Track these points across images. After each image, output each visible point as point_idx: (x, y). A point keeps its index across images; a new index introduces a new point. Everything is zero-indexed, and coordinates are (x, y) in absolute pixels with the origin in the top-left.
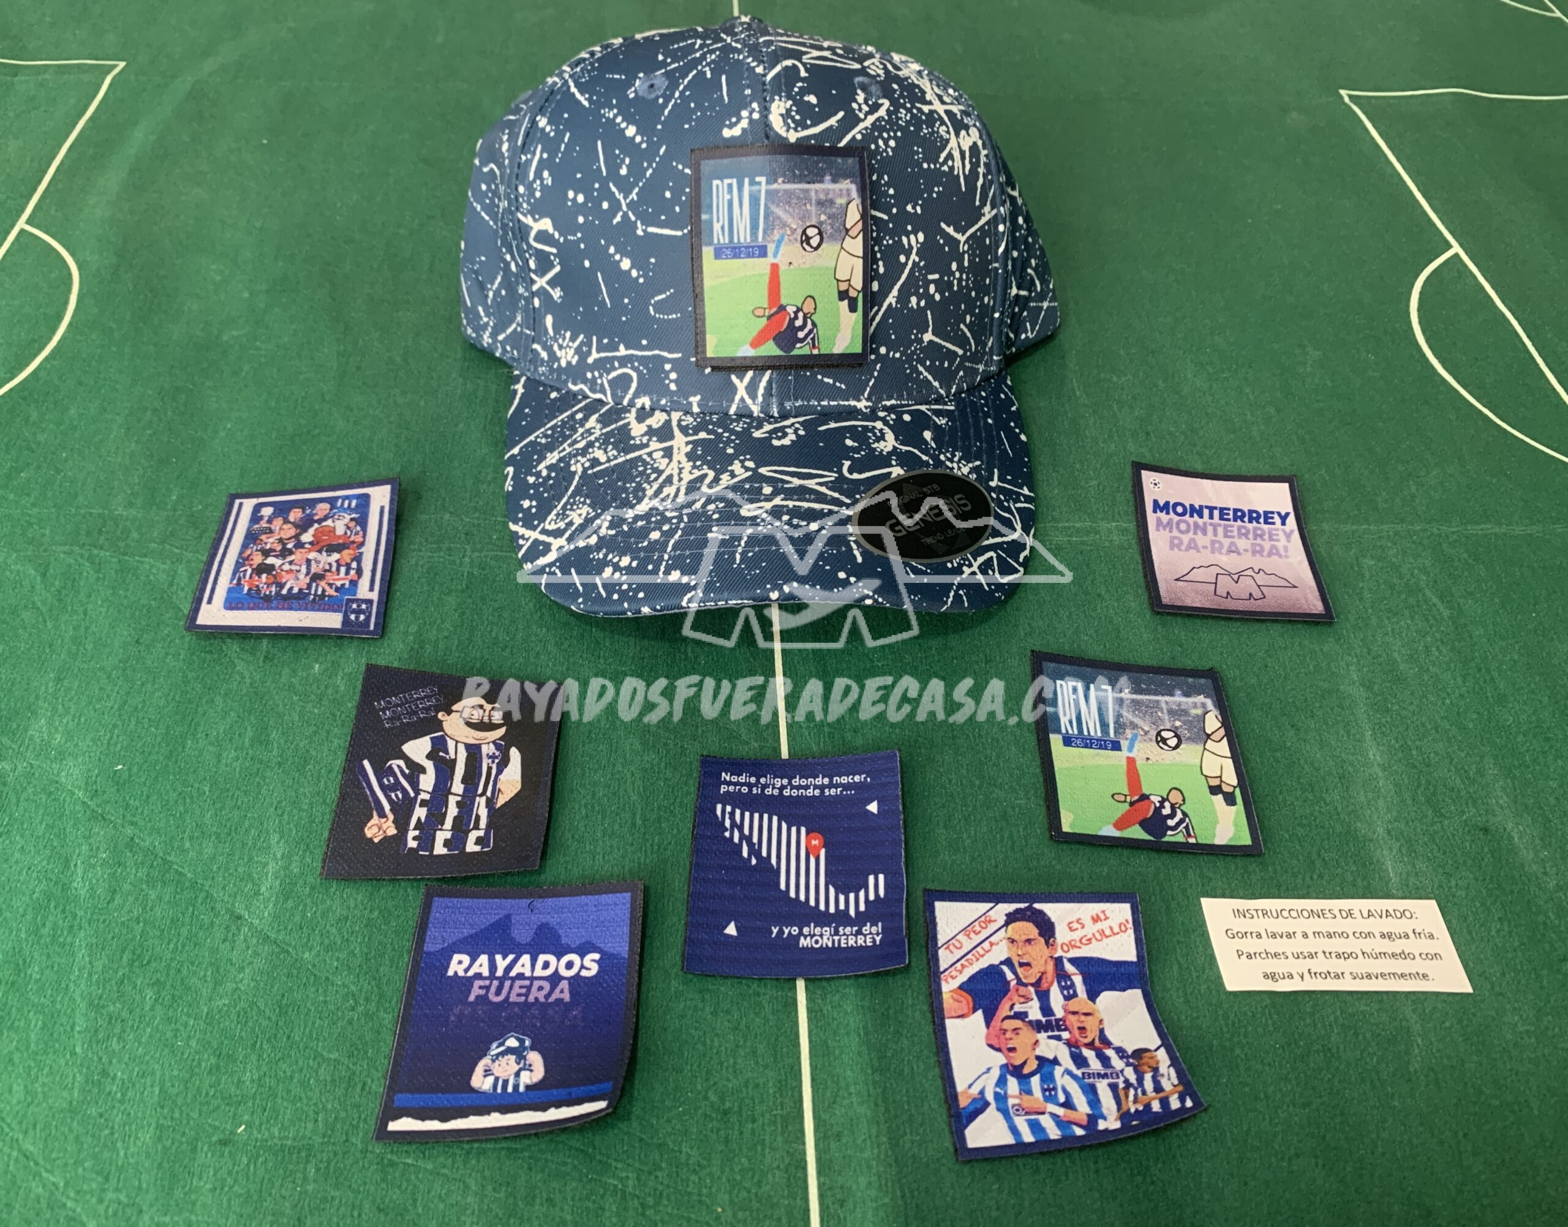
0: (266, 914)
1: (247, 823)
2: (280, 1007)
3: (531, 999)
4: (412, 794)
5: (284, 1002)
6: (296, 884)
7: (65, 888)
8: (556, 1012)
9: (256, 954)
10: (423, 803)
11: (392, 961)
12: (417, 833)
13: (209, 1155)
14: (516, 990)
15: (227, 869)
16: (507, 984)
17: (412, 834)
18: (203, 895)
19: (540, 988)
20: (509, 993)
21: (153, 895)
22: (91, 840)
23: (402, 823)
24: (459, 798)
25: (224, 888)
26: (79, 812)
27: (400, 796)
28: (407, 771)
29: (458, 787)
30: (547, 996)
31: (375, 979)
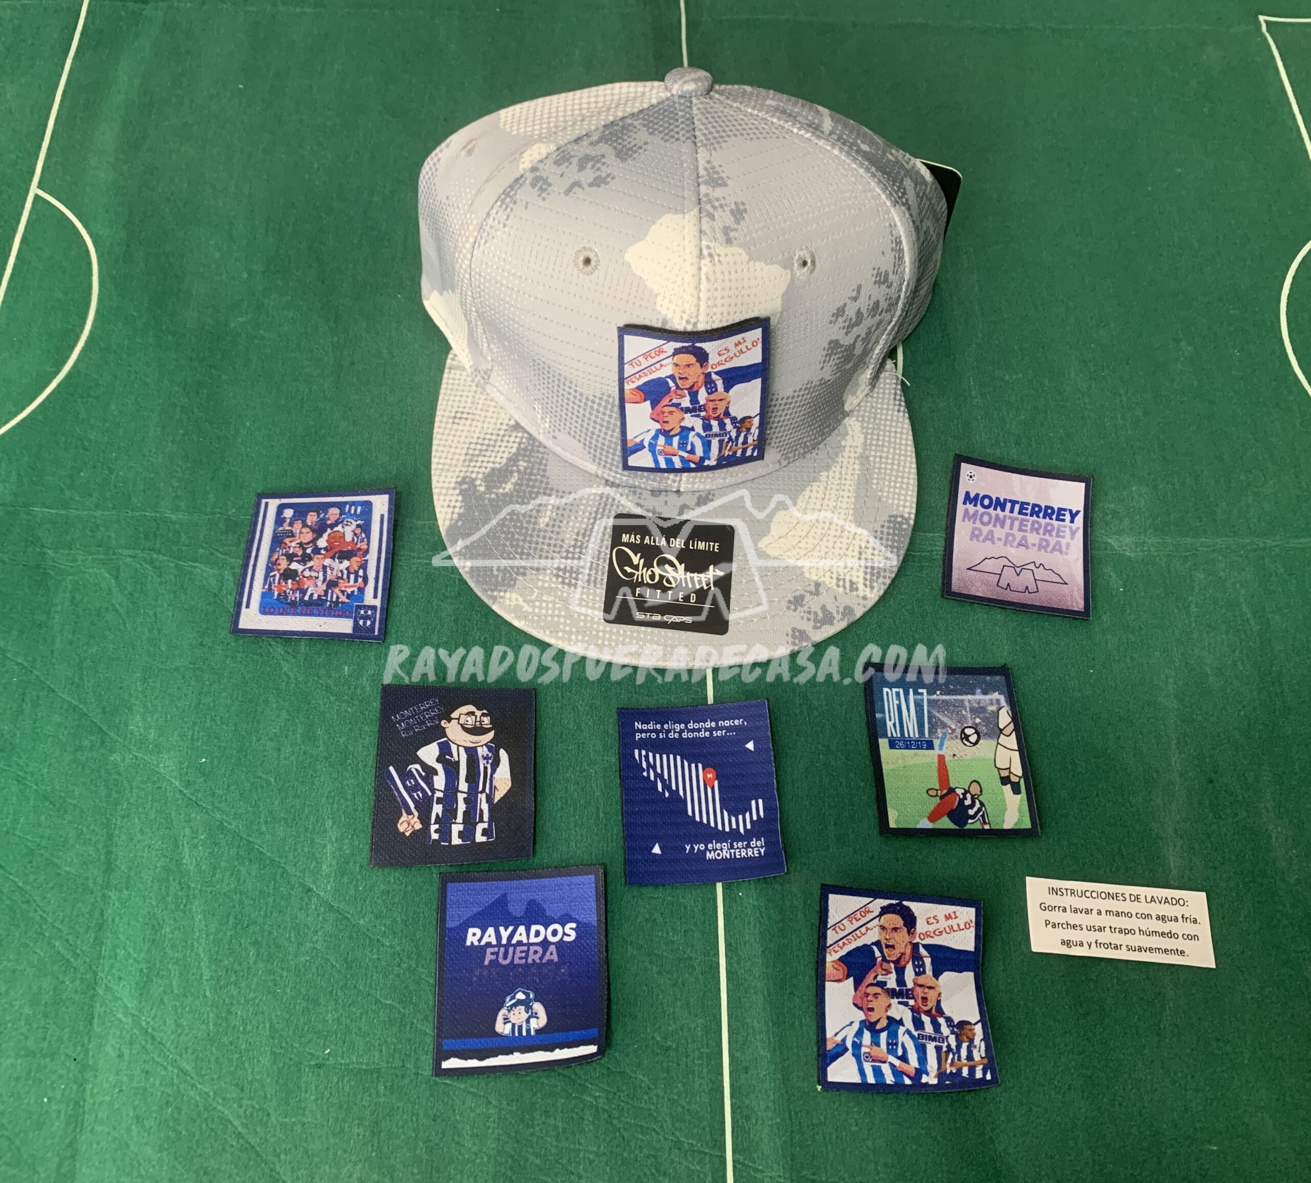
0: (329, 888)
1: (306, 810)
2: (346, 962)
3: (530, 961)
4: (430, 794)
5: (349, 958)
6: (348, 863)
7: (179, 864)
8: (550, 971)
9: (324, 920)
10: (439, 801)
11: (424, 926)
12: (437, 826)
13: (310, 1075)
14: (518, 954)
15: (296, 850)
16: (511, 949)
17: (434, 827)
18: (280, 870)
19: (536, 952)
20: (513, 957)
21: (243, 871)
22: (191, 824)
23: (425, 818)
24: (465, 795)
25: (295, 865)
26: (178, 800)
27: (421, 795)
28: (423, 774)
29: (463, 786)
30: (541, 958)
31: (413, 941)
